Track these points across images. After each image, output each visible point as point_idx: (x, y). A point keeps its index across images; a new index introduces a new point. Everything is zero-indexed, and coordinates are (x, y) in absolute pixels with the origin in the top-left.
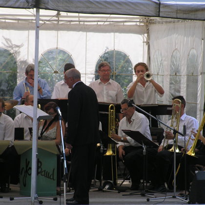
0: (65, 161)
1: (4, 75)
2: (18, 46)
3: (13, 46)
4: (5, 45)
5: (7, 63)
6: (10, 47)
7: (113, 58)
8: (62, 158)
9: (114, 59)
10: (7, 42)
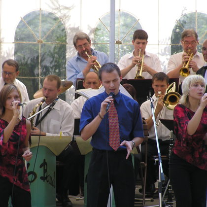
0: (161, 164)
1: (49, 47)
2: (67, 8)
3: (61, 8)
4: (49, 6)
5: (53, 32)
6: (57, 9)
7: (194, 23)
8: (157, 159)
9: (196, 23)
10: (53, 3)
